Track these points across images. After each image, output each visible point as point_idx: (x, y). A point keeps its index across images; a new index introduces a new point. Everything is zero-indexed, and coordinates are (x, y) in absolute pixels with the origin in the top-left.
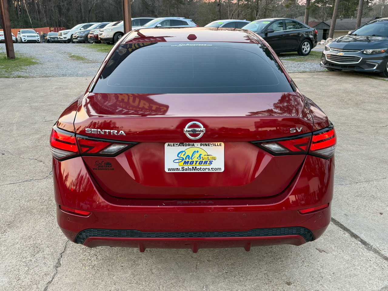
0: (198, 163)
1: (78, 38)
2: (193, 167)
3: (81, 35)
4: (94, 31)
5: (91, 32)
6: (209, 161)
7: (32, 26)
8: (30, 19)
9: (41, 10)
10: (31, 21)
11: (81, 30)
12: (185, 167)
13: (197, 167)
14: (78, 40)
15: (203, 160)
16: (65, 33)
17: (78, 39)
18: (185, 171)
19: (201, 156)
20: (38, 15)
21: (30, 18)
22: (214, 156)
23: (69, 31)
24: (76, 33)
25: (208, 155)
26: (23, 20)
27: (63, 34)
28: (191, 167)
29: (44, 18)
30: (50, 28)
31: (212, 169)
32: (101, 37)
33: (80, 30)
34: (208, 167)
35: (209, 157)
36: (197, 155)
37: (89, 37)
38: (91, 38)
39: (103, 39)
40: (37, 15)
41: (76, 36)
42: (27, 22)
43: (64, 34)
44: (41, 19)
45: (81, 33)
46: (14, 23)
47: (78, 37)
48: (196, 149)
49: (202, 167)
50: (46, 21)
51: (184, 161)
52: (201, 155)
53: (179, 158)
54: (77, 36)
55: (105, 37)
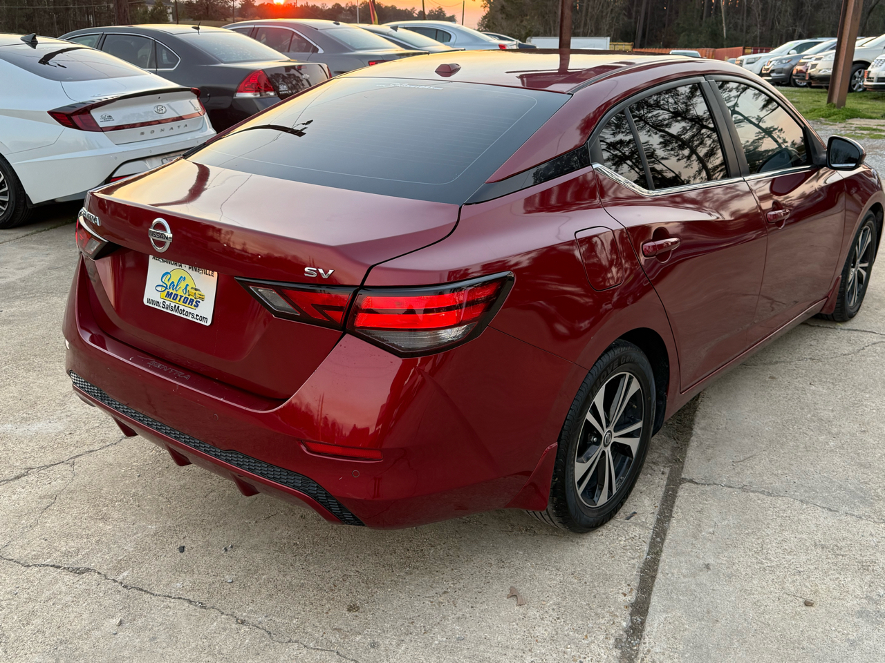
0: (183, 299)
1: (773, 75)
2: (175, 306)
3: (781, 66)
4: (811, 58)
5: (802, 61)
6: (195, 300)
7: (725, 43)
8: (725, 29)
9: (754, 8)
10: (725, 31)
11: (789, 56)
12: (168, 303)
13: (181, 308)
14: (770, 78)
15: (189, 295)
16: (750, 61)
17: (770, 76)
18: (165, 310)
19: (188, 288)
20: (745, 19)
21: (726, 25)
22: (203, 293)
23: (760, 57)
24: (771, 62)
25: (196, 290)
26: (710, 30)
27: (745, 62)
28: (173, 305)
29: (756, 25)
30: (744, 49)
31: (197, 315)
32: (812, 74)
33: (788, 54)
34: (192, 311)
35: (197, 292)
36: (183, 285)
37: (795, 72)
38: (799, 74)
39: (816, 78)
40: (743, 19)
41: (768, 69)
42: (716, 35)
43: (748, 63)
44: (749, 27)
45: (782, 63)
46: (688, 36)
47: (773, 71)
48: (184, 274)
49: (186, 309)
50: (758, 32)
51: (167, 290)
52: (187, 285)
53: (162, 284)
54: (770, 69)
55: (822, 73)
